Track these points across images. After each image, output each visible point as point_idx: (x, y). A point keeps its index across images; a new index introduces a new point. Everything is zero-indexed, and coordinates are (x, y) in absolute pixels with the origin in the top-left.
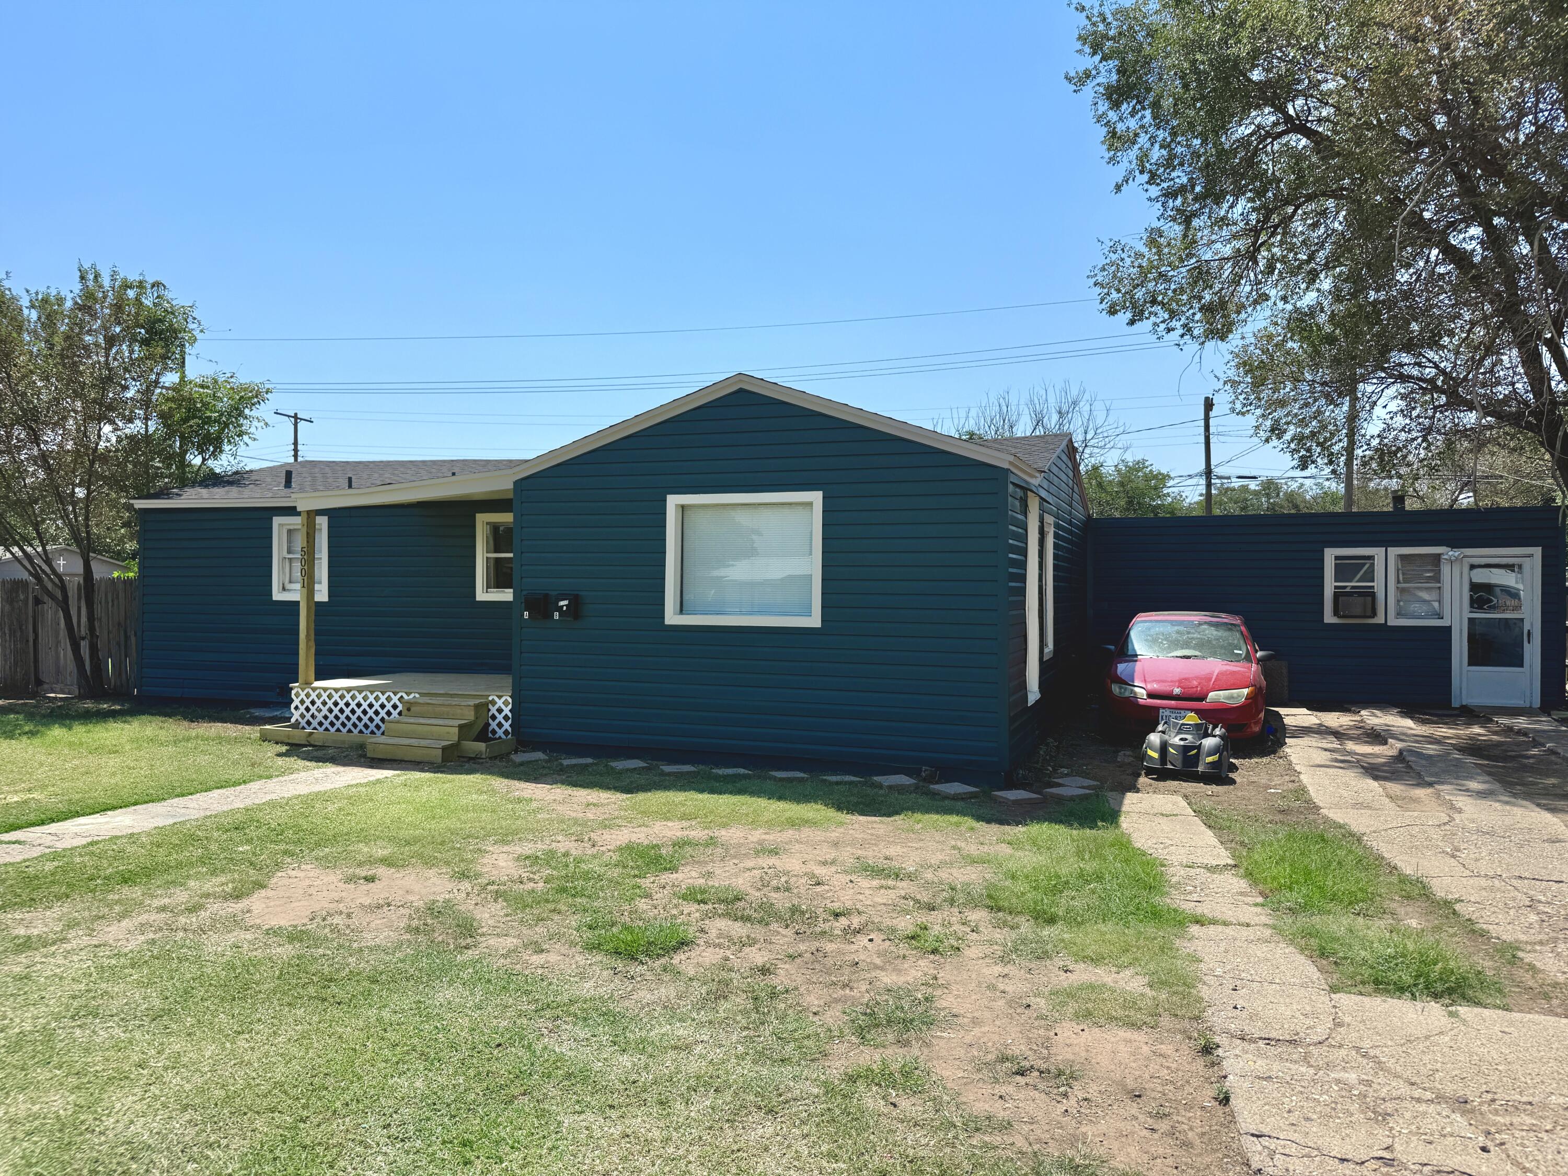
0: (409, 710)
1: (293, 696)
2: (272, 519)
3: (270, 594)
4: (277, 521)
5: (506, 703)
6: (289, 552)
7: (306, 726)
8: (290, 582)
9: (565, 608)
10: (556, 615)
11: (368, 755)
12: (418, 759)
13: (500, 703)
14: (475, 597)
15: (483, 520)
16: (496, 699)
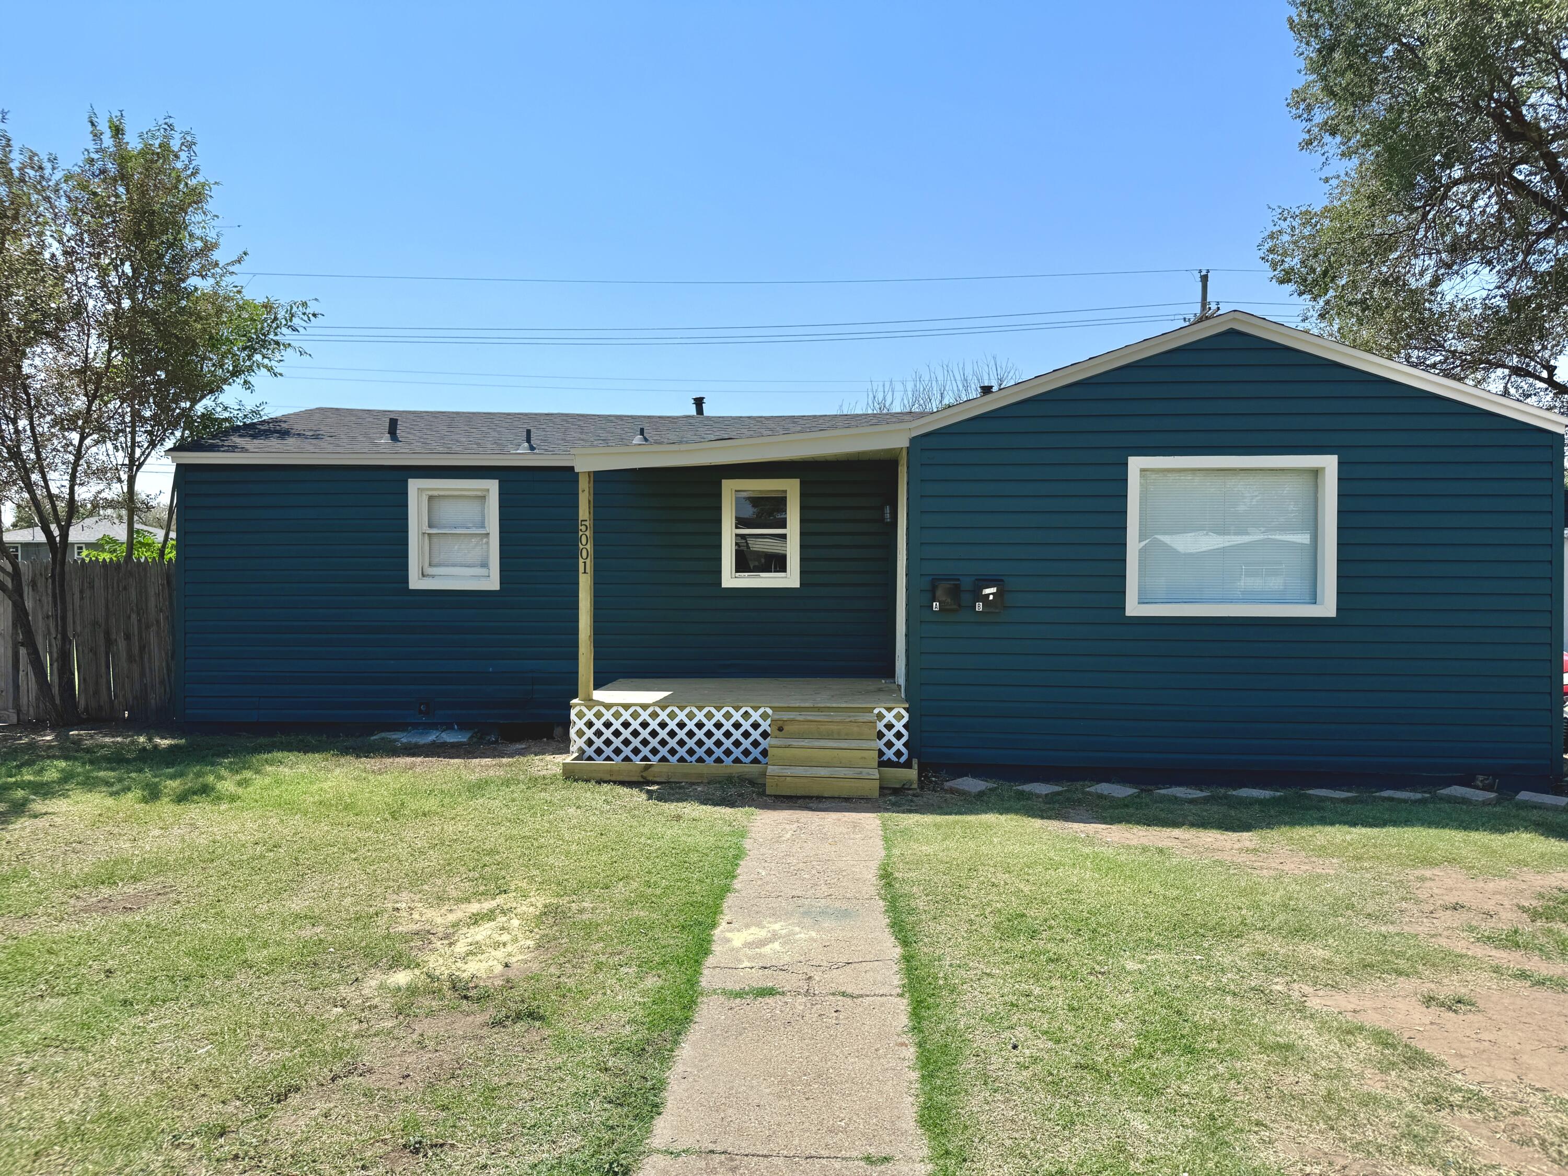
0: (780, 729)
1: (573, 717)
2: (407, 481)
3: (406, 580)
4: (414, 486)
5: (899, 717)
6: (430, 526)
7: (594, 756)
8: (430, 565)
9: (991, 597)
10: (979, 607)
11: (768, 792)
12: (845, 794)
13: (889, 717)
14: (721, 584)
15: (730, 489)
16: (884, 712)
